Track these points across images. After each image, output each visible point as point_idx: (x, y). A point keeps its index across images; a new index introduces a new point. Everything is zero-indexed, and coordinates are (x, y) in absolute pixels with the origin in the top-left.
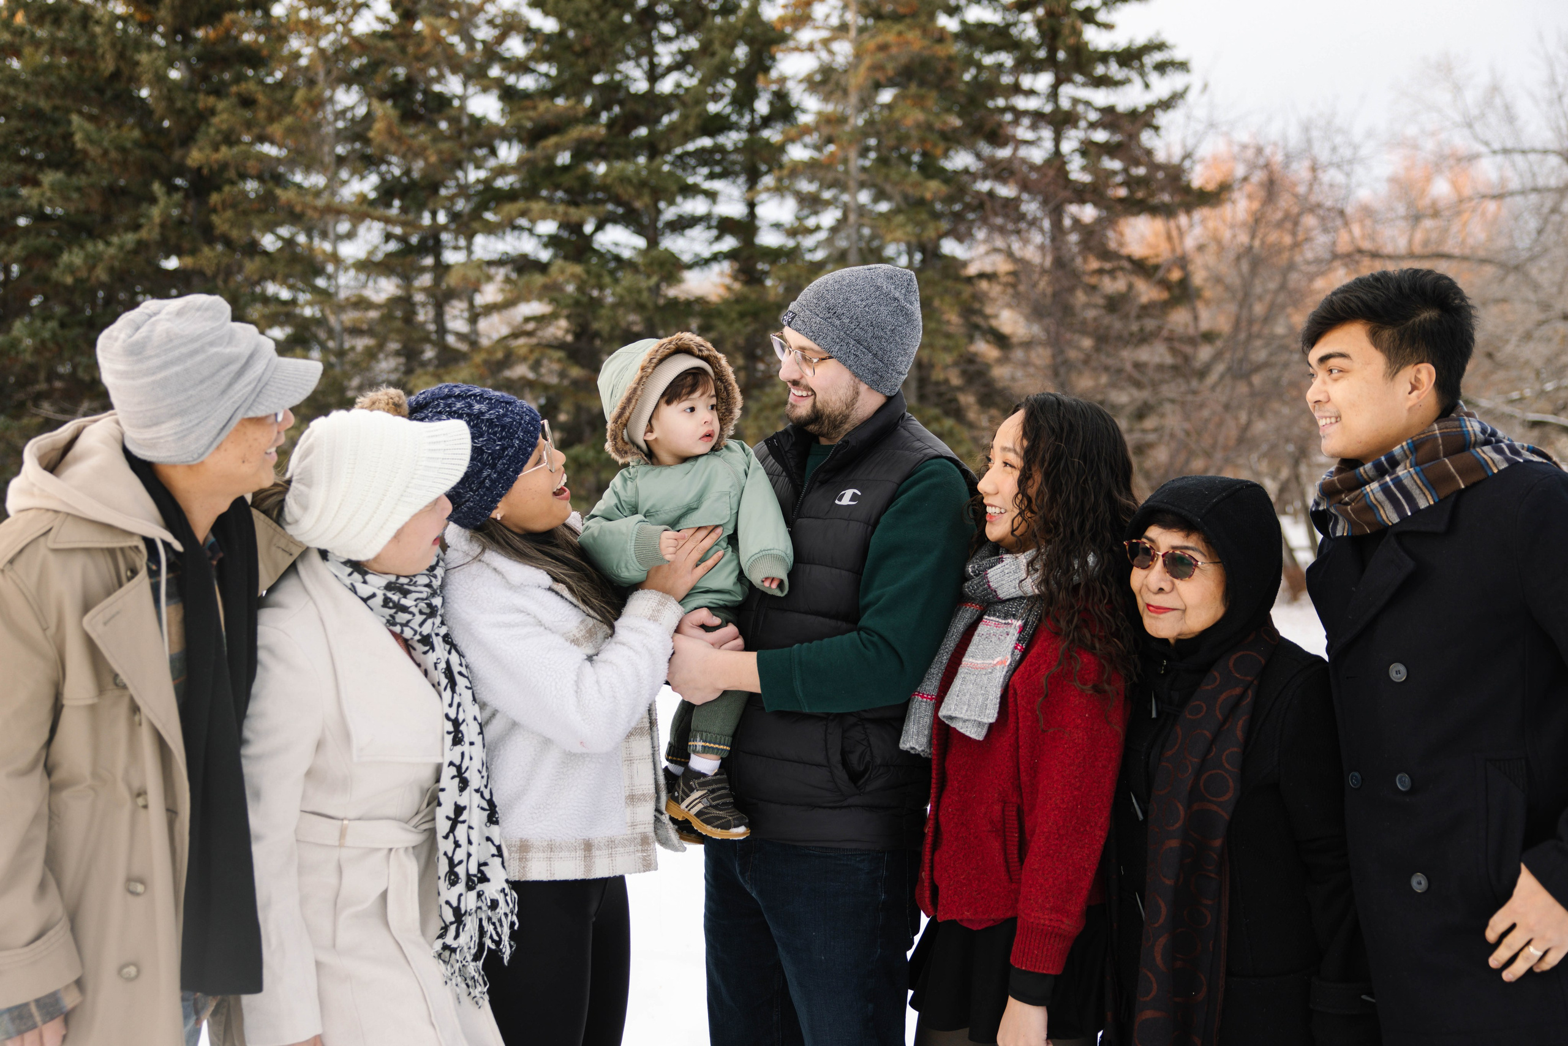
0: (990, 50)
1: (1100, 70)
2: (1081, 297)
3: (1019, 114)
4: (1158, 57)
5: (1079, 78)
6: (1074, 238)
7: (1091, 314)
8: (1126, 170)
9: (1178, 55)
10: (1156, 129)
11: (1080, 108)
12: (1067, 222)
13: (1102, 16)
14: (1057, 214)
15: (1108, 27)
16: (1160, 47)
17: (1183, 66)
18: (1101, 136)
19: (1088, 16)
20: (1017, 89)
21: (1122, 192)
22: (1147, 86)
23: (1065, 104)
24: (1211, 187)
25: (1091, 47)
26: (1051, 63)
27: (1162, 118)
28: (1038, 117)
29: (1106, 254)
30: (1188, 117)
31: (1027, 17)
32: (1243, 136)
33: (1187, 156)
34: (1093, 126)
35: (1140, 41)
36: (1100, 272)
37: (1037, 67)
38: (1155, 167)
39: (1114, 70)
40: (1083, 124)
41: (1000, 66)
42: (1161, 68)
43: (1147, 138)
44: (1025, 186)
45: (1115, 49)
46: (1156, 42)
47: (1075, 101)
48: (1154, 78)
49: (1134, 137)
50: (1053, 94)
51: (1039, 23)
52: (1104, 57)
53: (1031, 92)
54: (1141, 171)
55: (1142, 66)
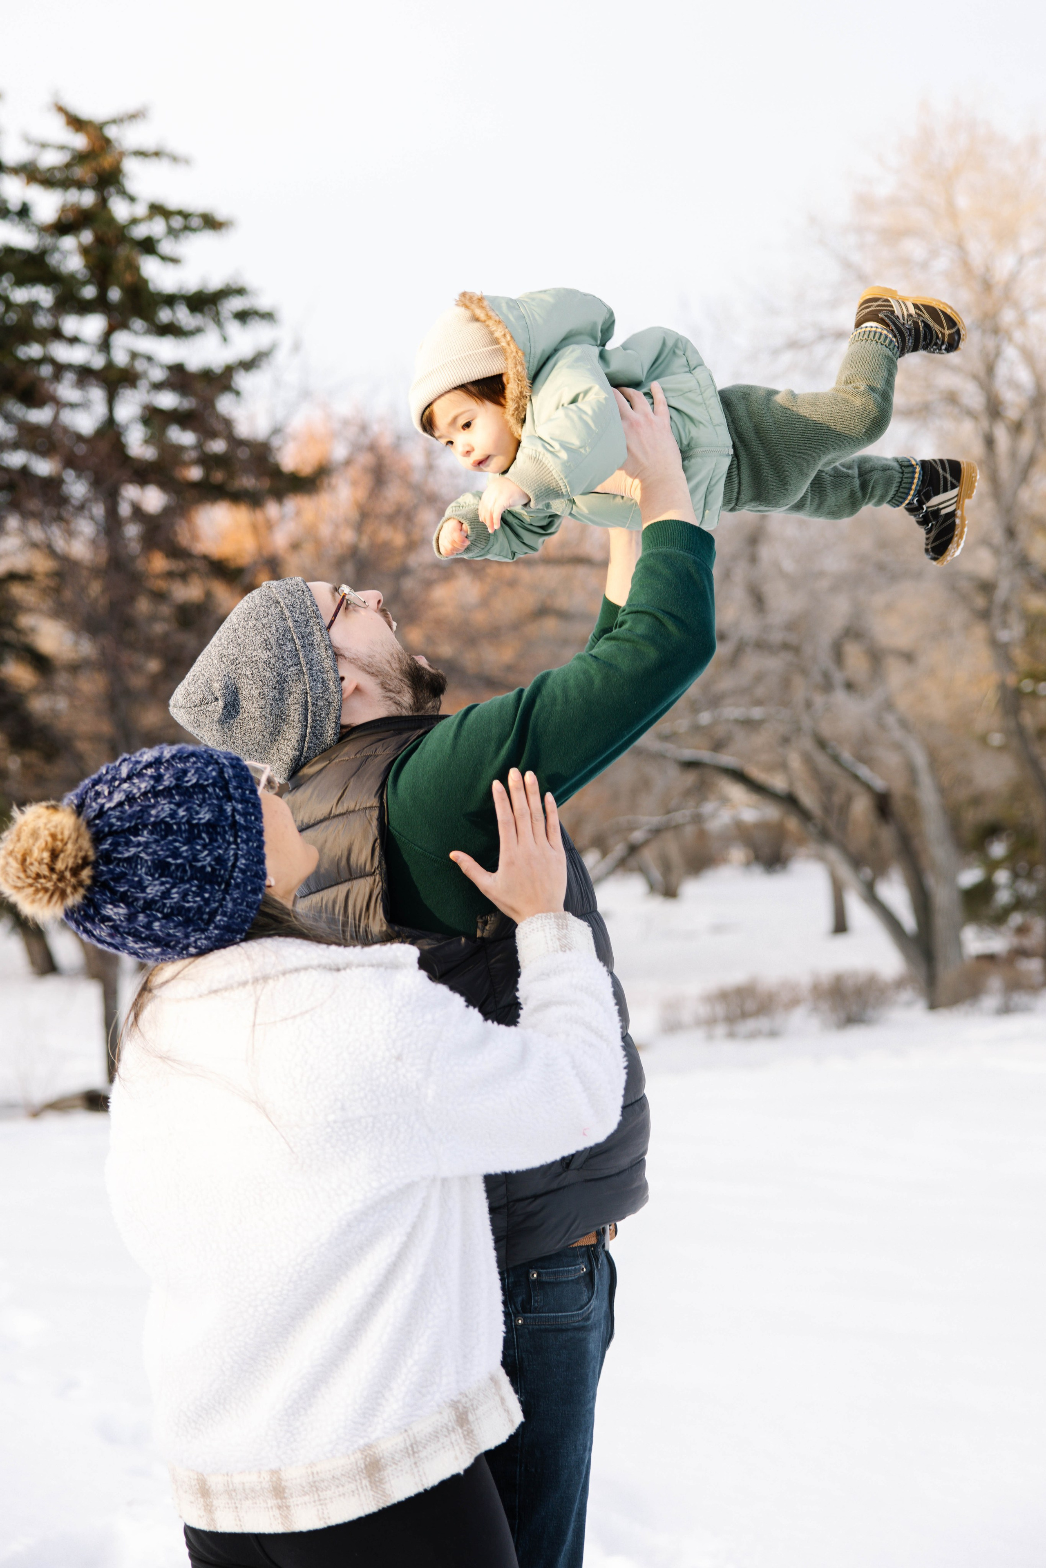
0: (20, 282)
1: (165, 315)
2: (143, 606)
3: (60, 369)
4: (235, 304)
5: (138, 324)
6: (132, 531)
7: (159, 628)
8: (199, 446)
9: (263, 303)
10: (238, 393)
11: (140, 365)
12: (125, 510)
13: (166, 247)
14: (112, 498)
15: (174, 261)
16: (240, 291)
17: (268, 316)
18: (167, 400)
19: (148, 246)
20: (56, 334)
21: (195, 473)
22: (225, 339)
23: (120, 358)
24: (307, 469)
25: (151, 286)
26: (100, 305)
27: (242, 380)
28: (85, 374)
29: (176, 552)
30: (277, 383)
31: (68, 243)
32: (343, 408)
33: (276, 431)
34: (158, 387)
35: (215, 283)
36: (170, 575)
37: (84, 308)
38: (235, 442)
39: (183, 316)
40: (143, 384)
41: (33, 306)
42: (243, 316)
43: (225, 404)
44: (70, 462)
45: (183, 292)
46: (234, 286)
47: (134, 355)
48: (233, 328)
49: (209, 404)
50: (105, 345)
51: (85, 251)
52: (170, 300)
53: (74, 340)
54: (218, 446)
55: (218, 313)
